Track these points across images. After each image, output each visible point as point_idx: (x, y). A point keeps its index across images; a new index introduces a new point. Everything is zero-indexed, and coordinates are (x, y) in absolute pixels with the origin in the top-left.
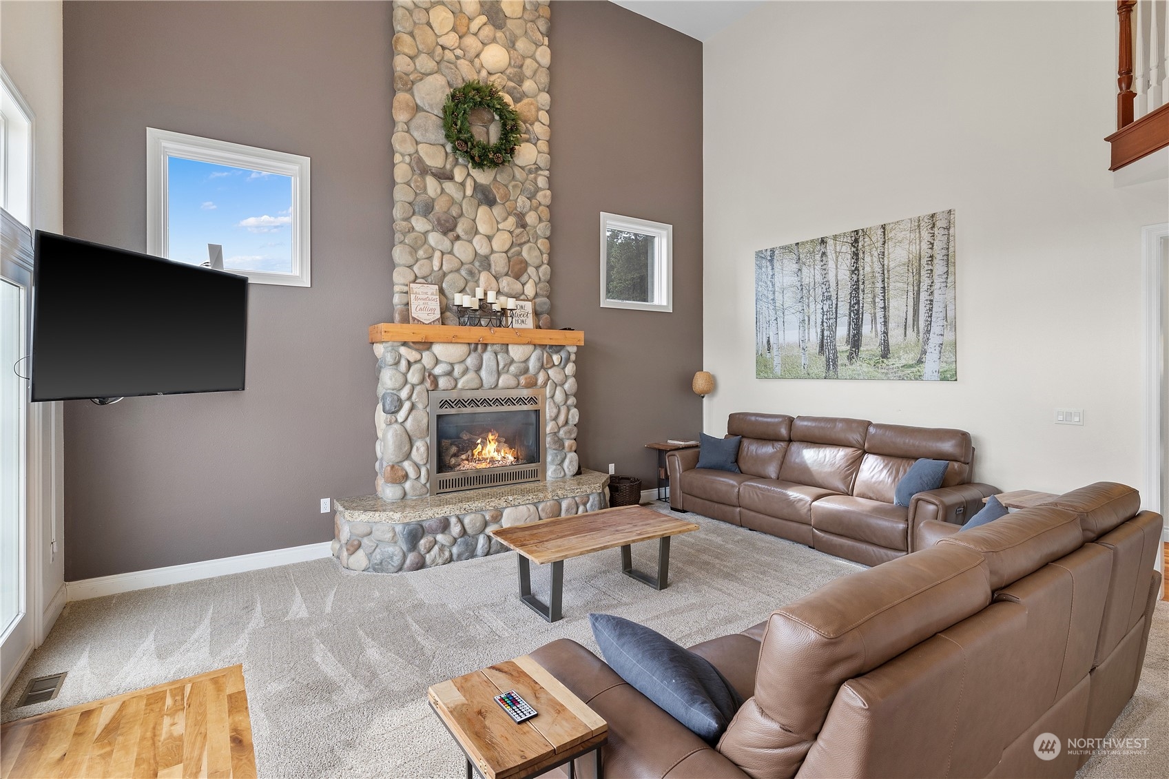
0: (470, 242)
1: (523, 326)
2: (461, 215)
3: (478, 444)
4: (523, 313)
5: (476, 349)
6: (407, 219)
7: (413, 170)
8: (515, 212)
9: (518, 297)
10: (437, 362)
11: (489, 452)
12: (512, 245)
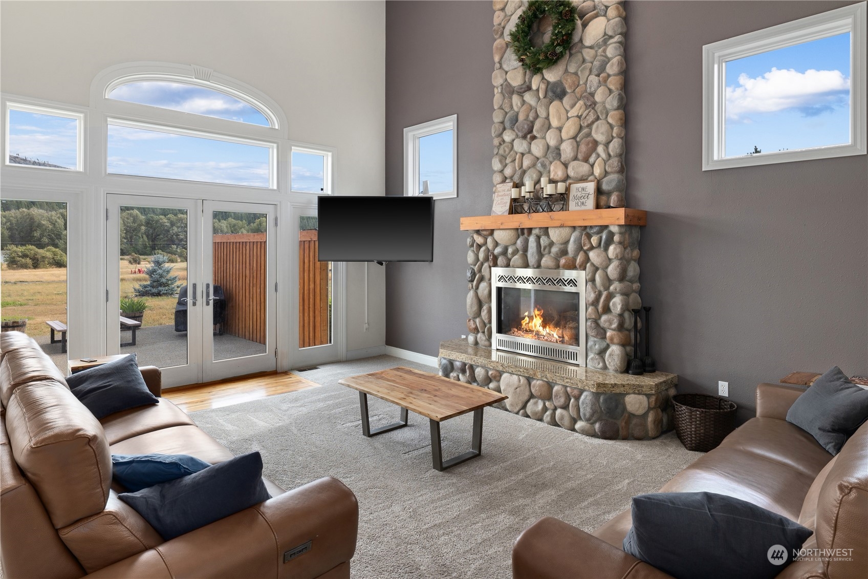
0: (544, 138)
1: (583, 208)
2: (537, 116)
3: (526, 316)
4: (584, 195)
5: (523, 234)
6: (500, 135)
7: (504, 96)
8: (585, 94)
9: (587, 179)
10: (496, 244)
11: (535, 326)
12: (581, 128)
